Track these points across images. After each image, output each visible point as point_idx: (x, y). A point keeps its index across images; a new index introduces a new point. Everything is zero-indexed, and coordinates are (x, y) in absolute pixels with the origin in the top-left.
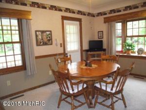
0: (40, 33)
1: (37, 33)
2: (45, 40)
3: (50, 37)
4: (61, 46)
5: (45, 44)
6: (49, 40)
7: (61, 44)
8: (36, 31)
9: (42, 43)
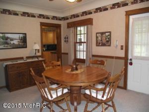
0: (100, 35)
1: (98, 35)
2: (104, 41)
3: (108, 38)
4: (122, 49)
5: (104, 45)
6: (108, 41)
7: (122, 46)
8: (97, 33)
9: (101, 44)
